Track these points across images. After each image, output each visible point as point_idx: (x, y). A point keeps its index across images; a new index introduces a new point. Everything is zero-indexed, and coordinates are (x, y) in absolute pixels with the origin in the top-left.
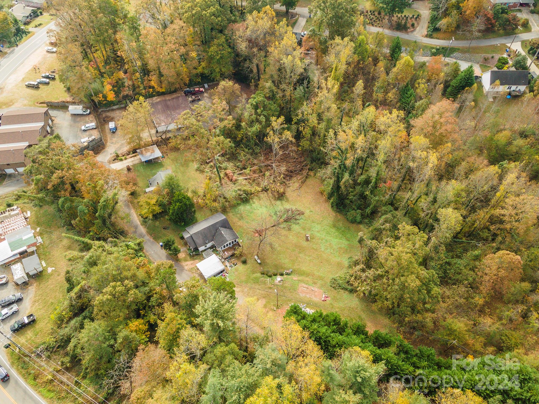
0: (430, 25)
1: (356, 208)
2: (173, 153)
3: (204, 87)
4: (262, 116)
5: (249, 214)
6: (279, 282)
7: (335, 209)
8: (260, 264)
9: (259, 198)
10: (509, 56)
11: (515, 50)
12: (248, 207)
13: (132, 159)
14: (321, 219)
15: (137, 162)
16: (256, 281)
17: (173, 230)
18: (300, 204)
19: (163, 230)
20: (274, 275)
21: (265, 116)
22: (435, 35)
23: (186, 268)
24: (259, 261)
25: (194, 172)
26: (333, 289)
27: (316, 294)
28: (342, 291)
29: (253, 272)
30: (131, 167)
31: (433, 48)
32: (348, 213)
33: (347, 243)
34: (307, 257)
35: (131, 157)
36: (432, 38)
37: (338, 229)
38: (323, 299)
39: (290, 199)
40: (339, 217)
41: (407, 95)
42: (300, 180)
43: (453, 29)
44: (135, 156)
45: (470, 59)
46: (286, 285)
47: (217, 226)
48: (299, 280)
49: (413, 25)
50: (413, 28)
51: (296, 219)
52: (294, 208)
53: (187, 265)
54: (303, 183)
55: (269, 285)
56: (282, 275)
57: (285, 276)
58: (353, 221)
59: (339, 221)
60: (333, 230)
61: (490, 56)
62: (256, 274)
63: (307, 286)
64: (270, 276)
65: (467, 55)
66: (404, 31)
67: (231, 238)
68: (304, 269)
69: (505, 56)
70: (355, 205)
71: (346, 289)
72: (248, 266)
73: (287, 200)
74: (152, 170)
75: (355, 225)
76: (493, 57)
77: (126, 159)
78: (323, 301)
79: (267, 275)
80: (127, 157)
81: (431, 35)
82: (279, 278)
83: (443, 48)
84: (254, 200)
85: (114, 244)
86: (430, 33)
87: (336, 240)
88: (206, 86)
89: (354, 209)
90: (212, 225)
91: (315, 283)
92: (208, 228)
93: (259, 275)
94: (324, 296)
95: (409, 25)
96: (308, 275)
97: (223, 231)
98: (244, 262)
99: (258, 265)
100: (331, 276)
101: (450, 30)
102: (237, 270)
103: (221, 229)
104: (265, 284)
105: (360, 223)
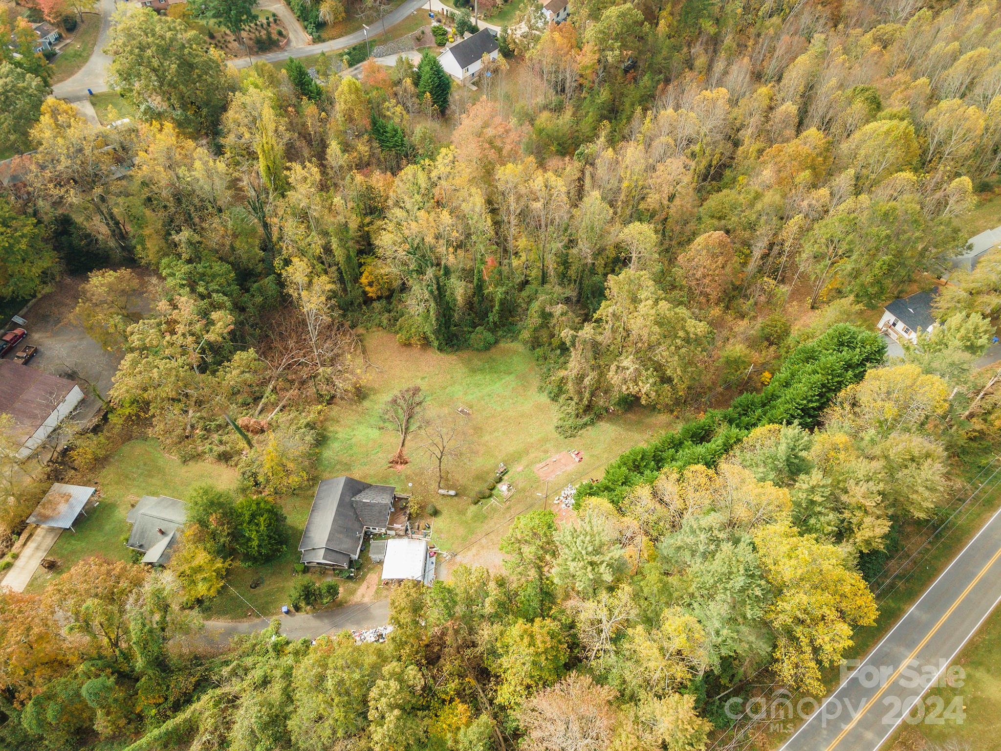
0: (306, 23)
1: (470, 329)
2: (104, 472)
3: (16, 325)
4: (214, 295)
5: (351, 452)
6: (509, 490)
7: (449, 350)
8: (456, 495)
9: (332, 420)
10: (439, 21)
11: (440, 11)
12: (335, 445)
13: (31, 545)
14: (449, 377)
15: (49, 541)
16: (480, 518)
17: (273, 574)
18: (397, 381)
19: (258, 591)
20: (491, 490)
21: (217, 291)
22: (324, 35)
23: (366, 600)
24: (452, 493)
25: (184, 469)
26: (572, 439)
27: (563, 461)
28: (583, 431)
29: (462, 512)
30: (50, 558)
31: (341, 55)
32: (471, 342)
33: (512, 377)
34: (496, 434)
35: (25, 544)
36: (324, 41)
37: (482, 370)
38: (577, 460)
39: (376, 386)
40: (465, 354)
41: (388, 135)
42: (355, 351)
43: (343, 15)
44: (31, 535)
45: (399, 48)
46: (520, 486)
47: (347, 499)
48: (527, 466)
49: (280, 33)
50: (285, 37)
51: (419, 404)
52: (396, 392)
53: (363, 596)
54: (364, 352)
55: (504, 506)
56: (500, 480)
57: (505, 478)
58: (488, 347)
59: (470, 360)
60: (479, 377)
61: (417, 32)
62: (469, 511)
63: (544, 464)
64: (490, 496)
65: (391, 44)
66: (275, 49)
67: (385, 496)
68: (511, 450)
69: (435, 24)
70: (466, 326)
71: (586, 424)
72: (445, 512)
73: (375, 391)
74: (100, 528)
75: (493, 350)
76: (423, 33)
77: (16, 557)
78: (580, 461)
79: (484, 498)
80: (14, 550)
81: (319, 37)
82: (503, 487)
83: (354, 49)
84: (331, 429)
85: (240, 672)
86: (316, 35)
87: (497, 385)
88: (17, 319)
89: (470, 332)
90: (339, 506)
91: (546, 452)
92: (339, 513)
93: (473, 508)
94: (574, 456)
95: (275, 36)
96: (526, 451)
97: (365, 498)
98: (436, 513)
99: (456, 498)
100: (551, 428)
101: (340, 19)
102: (439, 531)
103: (357, 498)
104: (495, 510)
105: (497, 342)
